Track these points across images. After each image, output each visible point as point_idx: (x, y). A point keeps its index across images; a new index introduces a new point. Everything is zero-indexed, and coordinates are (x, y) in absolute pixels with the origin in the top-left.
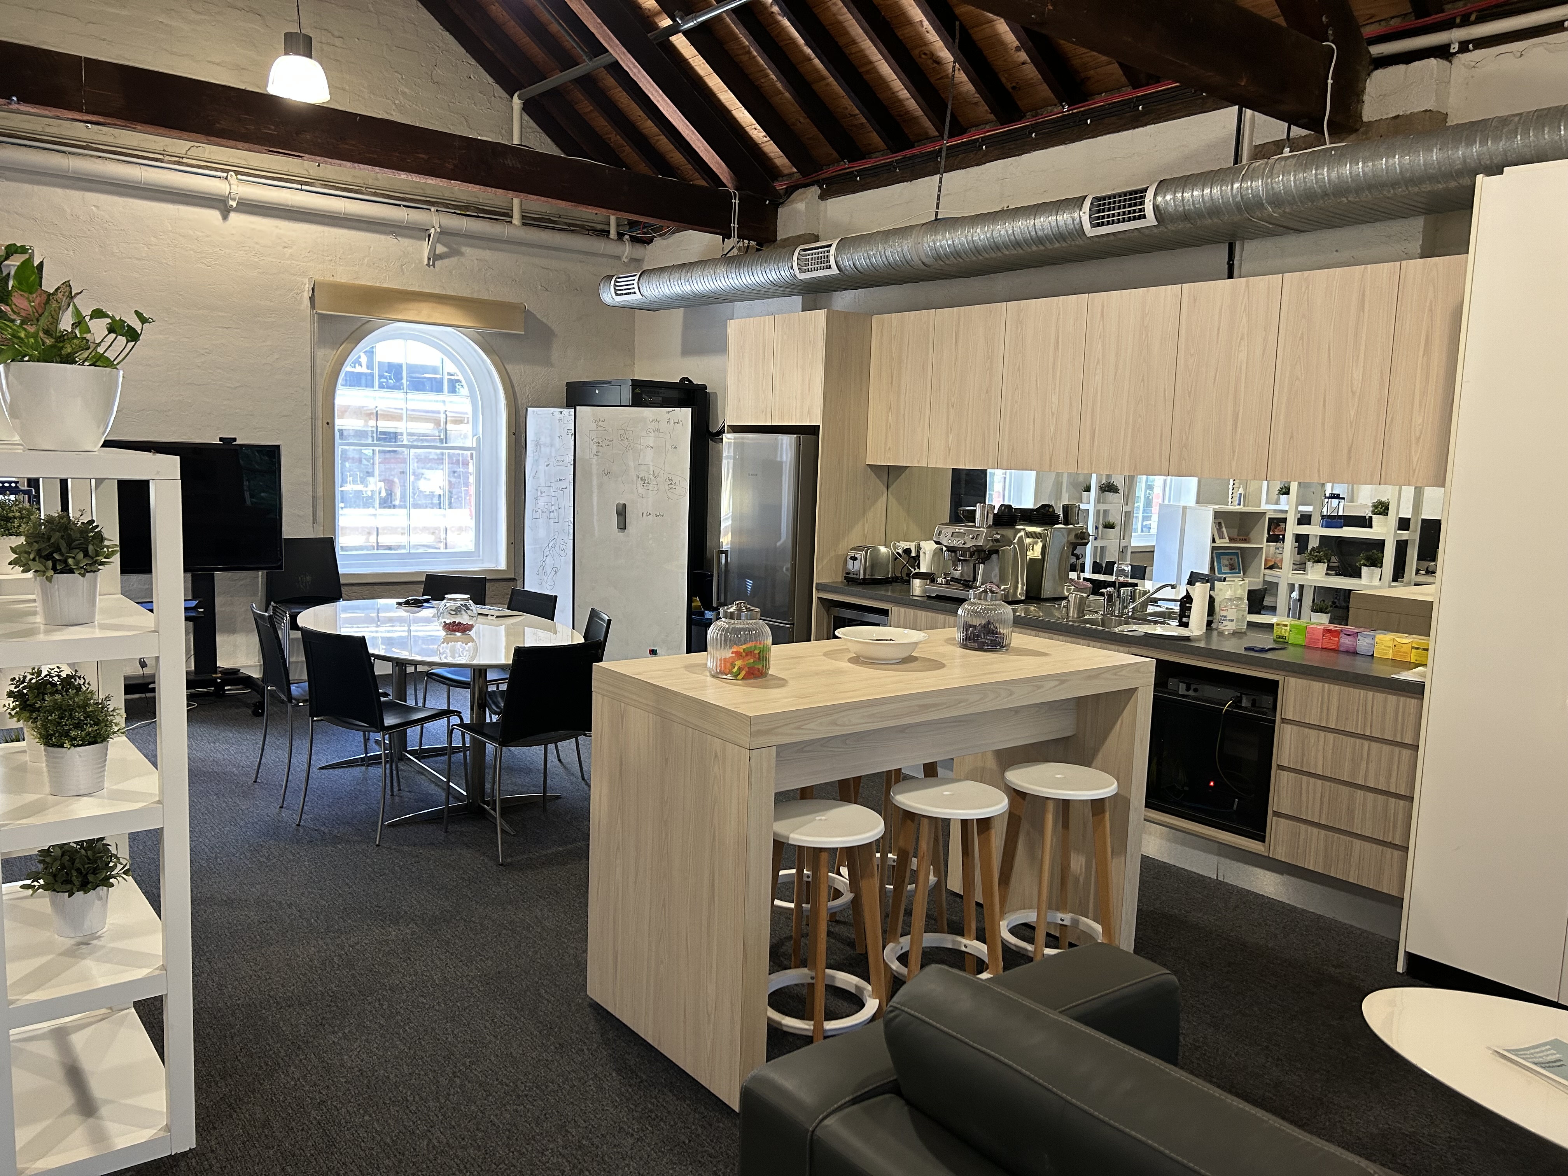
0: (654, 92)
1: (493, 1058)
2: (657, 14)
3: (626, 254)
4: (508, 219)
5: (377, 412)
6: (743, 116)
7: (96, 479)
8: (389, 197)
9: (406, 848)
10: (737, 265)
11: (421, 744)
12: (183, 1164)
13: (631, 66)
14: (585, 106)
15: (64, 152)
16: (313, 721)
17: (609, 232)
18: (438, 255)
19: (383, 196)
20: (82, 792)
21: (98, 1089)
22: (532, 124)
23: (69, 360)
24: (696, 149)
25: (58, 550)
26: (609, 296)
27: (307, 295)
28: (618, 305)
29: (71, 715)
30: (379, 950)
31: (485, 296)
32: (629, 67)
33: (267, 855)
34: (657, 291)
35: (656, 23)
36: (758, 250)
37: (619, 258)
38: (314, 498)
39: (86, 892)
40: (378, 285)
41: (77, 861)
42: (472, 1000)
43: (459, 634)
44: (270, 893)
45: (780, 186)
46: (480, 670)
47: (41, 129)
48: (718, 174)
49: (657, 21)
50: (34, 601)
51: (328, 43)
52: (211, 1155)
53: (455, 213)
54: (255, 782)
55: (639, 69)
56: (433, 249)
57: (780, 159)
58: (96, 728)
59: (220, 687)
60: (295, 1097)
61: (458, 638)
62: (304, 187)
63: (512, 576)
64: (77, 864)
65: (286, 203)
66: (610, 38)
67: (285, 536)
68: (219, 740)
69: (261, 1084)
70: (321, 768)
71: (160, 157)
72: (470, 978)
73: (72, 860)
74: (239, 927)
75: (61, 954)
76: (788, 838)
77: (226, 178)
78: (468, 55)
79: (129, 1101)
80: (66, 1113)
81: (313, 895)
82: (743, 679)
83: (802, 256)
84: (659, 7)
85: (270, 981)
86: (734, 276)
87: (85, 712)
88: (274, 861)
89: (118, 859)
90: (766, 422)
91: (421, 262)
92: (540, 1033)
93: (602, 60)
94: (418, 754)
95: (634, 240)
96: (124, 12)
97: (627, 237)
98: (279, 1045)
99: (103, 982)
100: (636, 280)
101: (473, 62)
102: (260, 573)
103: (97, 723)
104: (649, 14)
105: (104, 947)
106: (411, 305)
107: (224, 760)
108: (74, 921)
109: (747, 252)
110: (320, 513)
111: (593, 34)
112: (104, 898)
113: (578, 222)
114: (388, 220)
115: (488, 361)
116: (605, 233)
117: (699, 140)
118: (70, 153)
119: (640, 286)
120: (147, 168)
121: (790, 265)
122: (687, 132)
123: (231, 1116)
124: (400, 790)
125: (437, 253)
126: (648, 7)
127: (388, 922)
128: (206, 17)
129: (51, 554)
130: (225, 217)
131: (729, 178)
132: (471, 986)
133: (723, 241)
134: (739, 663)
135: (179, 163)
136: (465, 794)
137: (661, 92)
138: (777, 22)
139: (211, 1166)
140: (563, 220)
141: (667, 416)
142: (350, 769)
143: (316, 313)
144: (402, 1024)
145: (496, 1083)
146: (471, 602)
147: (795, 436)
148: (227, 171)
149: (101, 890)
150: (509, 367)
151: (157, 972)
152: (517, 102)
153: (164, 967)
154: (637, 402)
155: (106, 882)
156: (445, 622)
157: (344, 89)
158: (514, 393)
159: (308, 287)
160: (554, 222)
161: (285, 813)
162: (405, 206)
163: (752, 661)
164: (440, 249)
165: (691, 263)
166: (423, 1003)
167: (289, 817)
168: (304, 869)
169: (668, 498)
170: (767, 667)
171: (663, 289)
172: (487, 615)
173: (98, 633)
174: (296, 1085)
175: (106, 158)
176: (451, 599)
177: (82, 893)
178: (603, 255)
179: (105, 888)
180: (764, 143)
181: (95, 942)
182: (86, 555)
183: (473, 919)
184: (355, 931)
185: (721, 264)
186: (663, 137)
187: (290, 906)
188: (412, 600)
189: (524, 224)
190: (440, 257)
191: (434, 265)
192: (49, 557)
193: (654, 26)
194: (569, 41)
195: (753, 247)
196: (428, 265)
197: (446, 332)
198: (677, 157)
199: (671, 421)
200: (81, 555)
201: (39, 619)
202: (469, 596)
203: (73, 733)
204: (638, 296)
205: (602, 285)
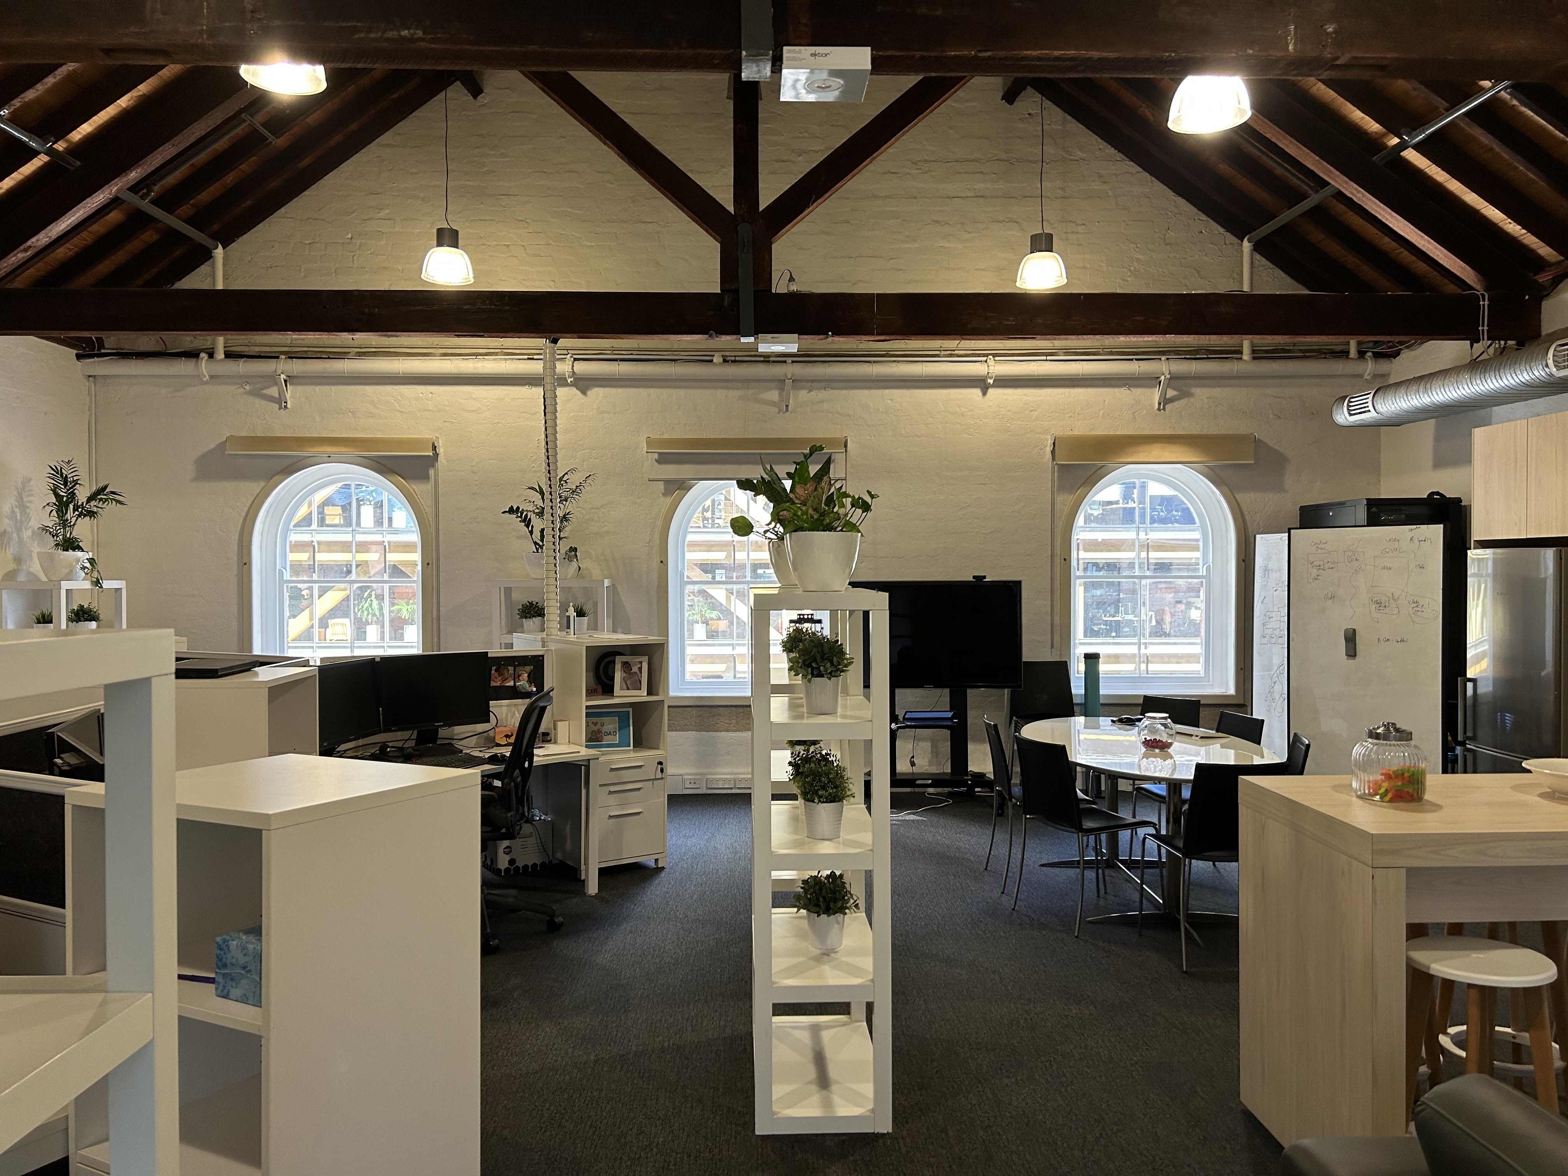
0: (1381, 212)
1: (1138, 1131)
2: (1384, 135)
3: (1368, 371)
4: (1238, 356)
5: (1148, 544)
6: (1493, 213)
7: (850, 611)
8: (1123, 353)
9: (1101, 944)
10: (1483, 370)
11: (1130, 856)
12: (881, 1141)
13: (1355, 192)
14: (1317, 236)
15: (870, 362)
16: (1026, 818)
17: (1348, 352)
18: (1168, 399)
19: (1118, 353)
20: (826, 837)
21: (833, 1072)
22: (1264, 261)
23: (829, 528)
24: (1435, 258)
25: (815, 661)
26: (1342, 417)
27: (1049, 449)
28: (1352, 424)
29: (820, 779)
30: (1059, 1022)
31: (1214, 431)
32: (1352, 194)
33: (984, 929)
34: (1393, 406)
35: (1385, 143)
36: (1517, 349)
37: (1360, 376)
38: (1052, 625)
39: (829, 915)
40: (1112, 433)
41: (824, 891)
42: (1131, 1080)
43: (1157, 751)
44: (980, 959)
45: (1544, 278)
46: (1175, 784)
47: (855, 347)
48: (1463, 278)
49: (1385, 141)
50: (802, 698)
51: (1073, 233)
52: (902, 1142)
53: (1185, 358)
54: (986, 869)
55: (1363, 194)
56: (1164, 394)
57: (1543, 249)
58: (835, 790)
59: (971, 788)
60: (969, 1117)
61: (1157, 754)
62: (1049, 358)
63: (1242, 702)
64: (824, 893)
65: (1033, 374)
66: (1331, 171)
67: (1024, 660)
68: (964, 831)
69: (946, 1101)
70: (1042, 865)
71: (938, 353)
72: (1132, 1062)
73: (821, 889)
74: (952, 982)
75: (810, 959)
76: (1429, 968)
77: (986, 361)
78: (1199, 212)
79: (853, 1086)
80: (809, 1083)
81: (1013, 968)
82: (1390, 801)
83: (1560, 351)
84: (1384, 130)
85: (967, 1027)
86: (1478, 382)
87: (828, 778)
88: (989, 935)
89: (852, 895)
90: (1520, 534)
91: (1152, 406)
92: (1188, 1123)
93: (1325, 192)
94: (1128, 864)
95: (1377, 356)
96: (916, 245)
97: (1370, 354)
98: (964, 1076)
99: (832, 982)
100: (1371, 399)
101: (1204, 217)
102: (1006, 691)
103: (836, 787)
104: (1376, 136)
105: (837, 959)
106: (1141, 448)
107: (965, 848)
108: (821, 935)
109: (1502, 353)
110: (1057, 639)
111: (1313, 171)
112: (841, 922)
113: (1315, 348)
114: (1121, 375)
115: (1218, 492)
116: (1344, 354)
117: (1436, 248)
118: (874, 362)
119: (1375, 403)
120: (927, 363)
121: (1544, 363)
122: (1423, 242)
123: (920, 1118)
124: (1106, 893)
125: (1167, 397)
126: (1376, 130)
127: (1072, 1001)
128: (976, 235)
129: (811, 663)
130: (984, 393)
131: (1476, 280)
132: (1133, 1068)
133: (1472, 347)
134: (1385, 785)
135: (951, 356)
136: (1161, 902)
137: (1389, 210)
138: (1521, 114)
139: (900, 1148)
140: (1297, 348)
141: (1411, 534)
142: (1066, 869)
143: (1056, 464)
144: (1065, 1085)
145: (1136, 1152)
146: (1169, 720)
147: (1554, 549)
148: (987, 355)
149: (839, 916)
150: (1239, 496)
151: (868, 983)
152: (1247, 245)
153: (872, 981)
154: (1373, 521)
155: (842, 910)
156: (1145, 738)
157: (1084, 268)
158: (1244, 521)
159: (1050, 442)
160: (1288, 351)
161: (1004, 898)
162: (1137, 360)
163: (1400, 783)
164: (1171, 393)
165: (1431, 374)
166: (1086, 1072)
167: (1007, 901)
168: (1011, 945)
169: (1413, 621)
170: (1423, 790)
171: (1399, 404)
172: (1192, 735)
173: (839, 720)
174: (971, 1108)
175: (898, 362)
176: (1151, 718)
177: (826, 915)
178: (1340, 376)
179: (842, 915)
180: (1522, 235)
181: (833, 955)
182: (832, 664)
183: (1148, 1014)
184: (1041, 1002)
185: (1464, 371)
186: (1402, 250)
187: (994, 972)
188: (1125, 718)
189: (1254, 358)
190: (1172, 400)
191: (1164, 409)
192: (809, 665)
193: (1384, 146)
194: (1296, 181)
195: (1510, 347)
196: (1159, 409)
197: (1177, 469)
198: (1421, 267)
199: (1415, 539)
200: (828, 665)
201: (805, 710)
202: (1167, 715)
203: (820, 793)
204: (1373, 414)
205: (1335, 407)
